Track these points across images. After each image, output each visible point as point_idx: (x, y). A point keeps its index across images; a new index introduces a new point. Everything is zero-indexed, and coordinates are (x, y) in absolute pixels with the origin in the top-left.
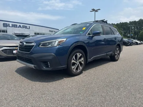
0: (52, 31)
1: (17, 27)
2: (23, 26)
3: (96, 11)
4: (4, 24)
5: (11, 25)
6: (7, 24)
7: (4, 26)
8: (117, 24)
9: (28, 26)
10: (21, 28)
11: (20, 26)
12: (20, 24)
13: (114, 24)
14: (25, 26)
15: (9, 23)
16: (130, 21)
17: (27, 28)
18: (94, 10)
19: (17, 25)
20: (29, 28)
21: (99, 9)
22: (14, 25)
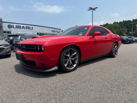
0: (54, 31)
1: (21, 28)
2: (26, 27)
3: (94, 9)
4: (8, 25)
5: (15, 27)
6: (11, 25)
7: (8, 27)
8: (120, 22)
9: (31, 27)
10: (25, 29)
11: (23, 27)
12: (23, 25)
13: (117, 22)
14: (28, 27)
15: (14, 24)
16: (134, 19)
17: (30, 29)
18: (91, 9)
19: (20, 26)
20: (32, 29)
21: (97, 8)
22: (18, 26)
